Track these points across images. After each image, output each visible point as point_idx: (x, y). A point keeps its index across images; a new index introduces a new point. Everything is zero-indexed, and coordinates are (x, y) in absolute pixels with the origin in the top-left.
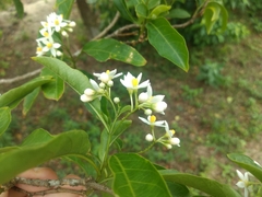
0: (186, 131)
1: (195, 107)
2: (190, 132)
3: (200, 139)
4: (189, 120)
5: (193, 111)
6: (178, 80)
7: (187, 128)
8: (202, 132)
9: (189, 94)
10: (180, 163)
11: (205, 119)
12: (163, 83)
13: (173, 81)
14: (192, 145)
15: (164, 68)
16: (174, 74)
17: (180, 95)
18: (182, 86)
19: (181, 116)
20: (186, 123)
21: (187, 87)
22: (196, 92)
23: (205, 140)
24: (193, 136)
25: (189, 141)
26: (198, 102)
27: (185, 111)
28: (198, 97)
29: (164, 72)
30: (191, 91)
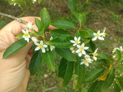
0: (108, 35)
1: (116, 24)
2: (110, 36)
3: (115, 40)
4: (111, 30)
5: (114, 26)
6: (109, 9)
7: (109, 34)
8: (117, 37)
9: (113, 17)
10: (103, 49)
11: (119, 31)
12: (100, 10)
13: (106, 10)
14: (110, 42)
15: (102, 2)
16: (107, 6)
17: (109, 17)
18: (111, 13)
19: (107, 28)
20: (109, 31)
21: (113, 13)
22: (118, 16)
23: (118, 40)
24: (111, 38)
25: (109, 40)
26: (118, 22)
27: (109, 25)
28: (118, 19)
29: (102, 5)
30: (115, 16)
